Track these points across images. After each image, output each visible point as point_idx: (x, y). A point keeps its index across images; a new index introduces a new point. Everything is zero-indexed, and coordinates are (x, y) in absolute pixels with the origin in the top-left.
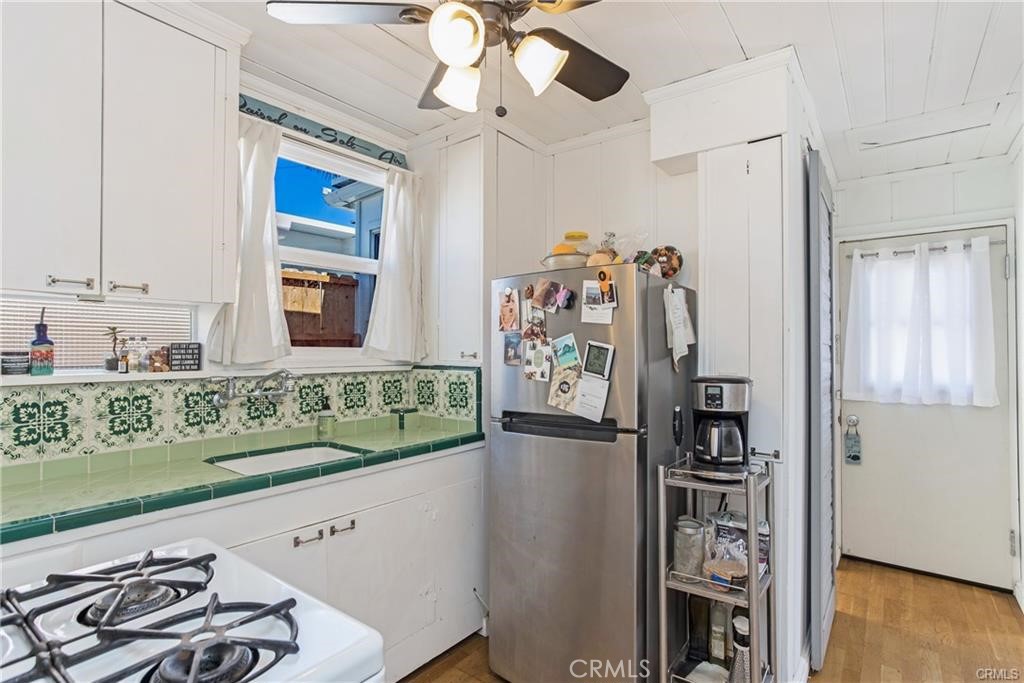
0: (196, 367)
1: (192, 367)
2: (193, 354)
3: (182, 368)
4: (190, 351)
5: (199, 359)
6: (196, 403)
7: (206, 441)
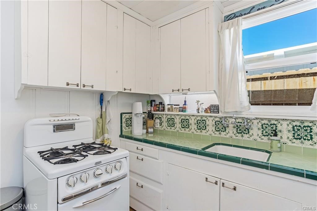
0: (218, 112)
1: (217, 112)
2: (217, 108)
3: (214, 112)
4: (216, 107)
5: (219, 110)
6: (218, 124)
7: (221, 137)
